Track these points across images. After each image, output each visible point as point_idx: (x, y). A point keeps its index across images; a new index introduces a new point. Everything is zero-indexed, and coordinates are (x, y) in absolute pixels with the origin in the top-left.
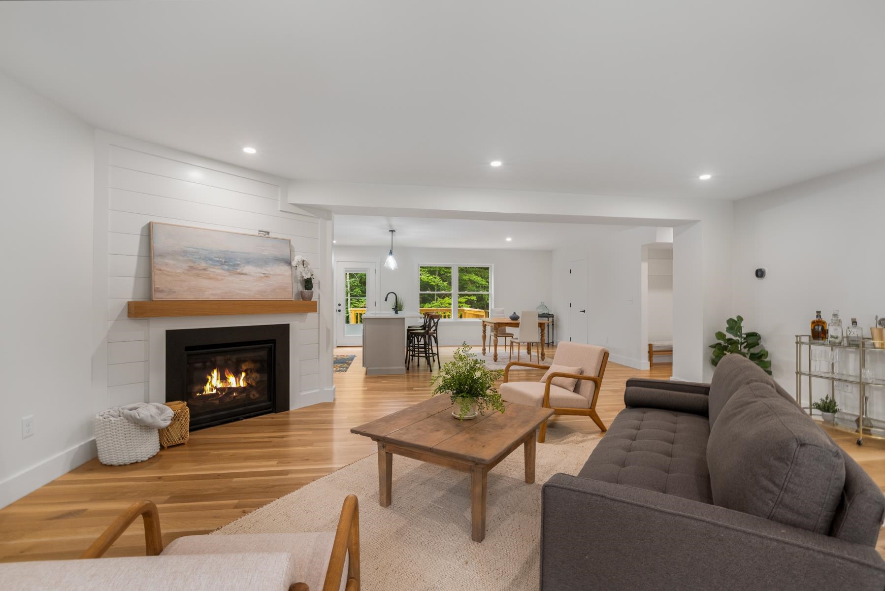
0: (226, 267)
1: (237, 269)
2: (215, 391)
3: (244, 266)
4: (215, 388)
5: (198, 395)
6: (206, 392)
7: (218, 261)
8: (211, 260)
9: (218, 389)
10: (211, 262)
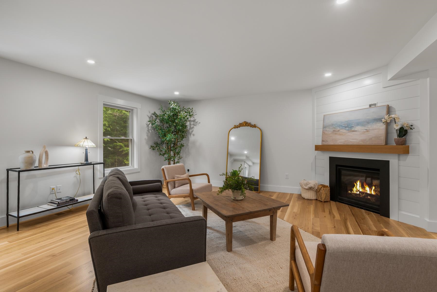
0: (347, 129)
1: (352, 129)
2: (358, 193)
3: (356, 127)
4: (359, 191)
5: (349, 192)
6: (353, 192)
7: (344, 126)
8: (341, 126)
9: (360, 192)
10: (341, 127)
